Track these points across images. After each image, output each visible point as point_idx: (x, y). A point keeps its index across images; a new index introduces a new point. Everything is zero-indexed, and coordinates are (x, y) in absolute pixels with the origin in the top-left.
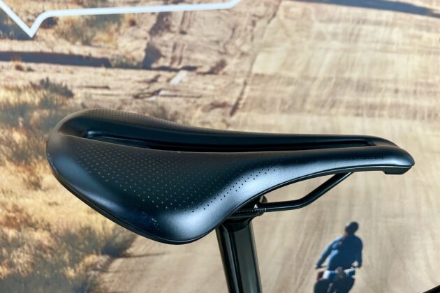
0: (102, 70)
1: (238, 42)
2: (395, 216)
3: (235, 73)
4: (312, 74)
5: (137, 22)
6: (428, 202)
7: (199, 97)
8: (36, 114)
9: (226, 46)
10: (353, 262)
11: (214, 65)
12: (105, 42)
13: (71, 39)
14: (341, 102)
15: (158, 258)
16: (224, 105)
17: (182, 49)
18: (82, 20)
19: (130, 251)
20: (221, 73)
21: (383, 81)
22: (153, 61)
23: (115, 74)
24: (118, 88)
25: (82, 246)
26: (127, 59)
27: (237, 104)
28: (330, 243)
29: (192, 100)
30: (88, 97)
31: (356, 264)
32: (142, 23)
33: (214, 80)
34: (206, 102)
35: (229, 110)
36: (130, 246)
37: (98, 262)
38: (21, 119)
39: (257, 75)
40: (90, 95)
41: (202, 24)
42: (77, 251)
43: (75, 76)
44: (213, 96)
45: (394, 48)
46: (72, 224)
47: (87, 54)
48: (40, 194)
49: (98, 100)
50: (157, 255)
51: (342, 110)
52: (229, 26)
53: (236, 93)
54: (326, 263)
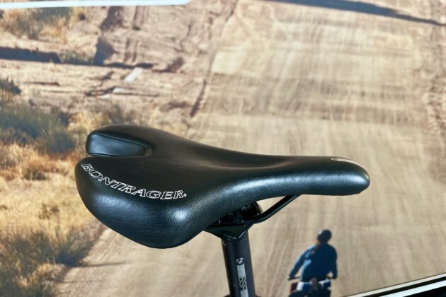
0: (51, 65)
1: (195, 40)
2: (369, 224)
3: (193, 71)
4: (275, 75)
5: (87, 16)
6: (403, 209)
7: (157, 96)
9: (183, 43)
10: (328, 273)
11: (171, 63)
12: (53, 36)
13: (16, 33)
14: (306, 104)
15: (118, 267)
16: (183, 105)
17: (136, 46)
18: (28, 13)
19: (86, 260)
20: (178, 71)
21: (348, 84)
22: (105, 58)
23: (65, 70)
24: (68, 85)
25: (34, 254)
26: (77, 54)
27: (197, 104)
28: (302, 252)
29: (149, 99)
30: (37, 94)
31: (331, 275)
32: (92, 17)
33: (171, 79)
34: (164, 101)
35: (189, 110)
36: (87, 254)
37: (52, 271)
39: (216, 74)
40: (39, 92)
41: (156, 20)
42: (29, 259)
43: (21, 71)
44: (172, 95)
45: (358, 49)
46: (22, 230)
47: (34, 49)
49: (47, 97)
50: (117, 264)
51: (307, 113)
52: (184, 23)
53: (196, 93)
54: (300, 273)
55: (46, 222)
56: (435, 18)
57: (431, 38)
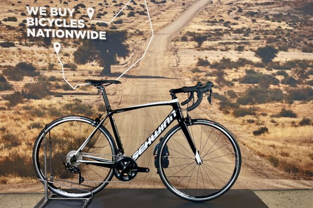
0: (88, 96)
3: (119, 95)
4: (138, 94)
8: (74, 107)
11: (114, 93)
13: (82, 90)
16: (117, 102)
19: (95, 145)
20: (115, 95)
21: (158, 95)
26: (94, 93)
27: (120, 102)
30: (85, 102)
31: (167, 154)
33: (114, 97)
34: (112, 102)
35: (118, 104)
38: (70, 108)
39: (124, 95)
44: (114, 100)
45: (158, 86)
47: (85, 93)
48: (72, 127)
49: (87, 103)
53: (120, 99)
54: (156, 153)
55: (85, 134)
56: (176, 77)
57: (177, 82)
